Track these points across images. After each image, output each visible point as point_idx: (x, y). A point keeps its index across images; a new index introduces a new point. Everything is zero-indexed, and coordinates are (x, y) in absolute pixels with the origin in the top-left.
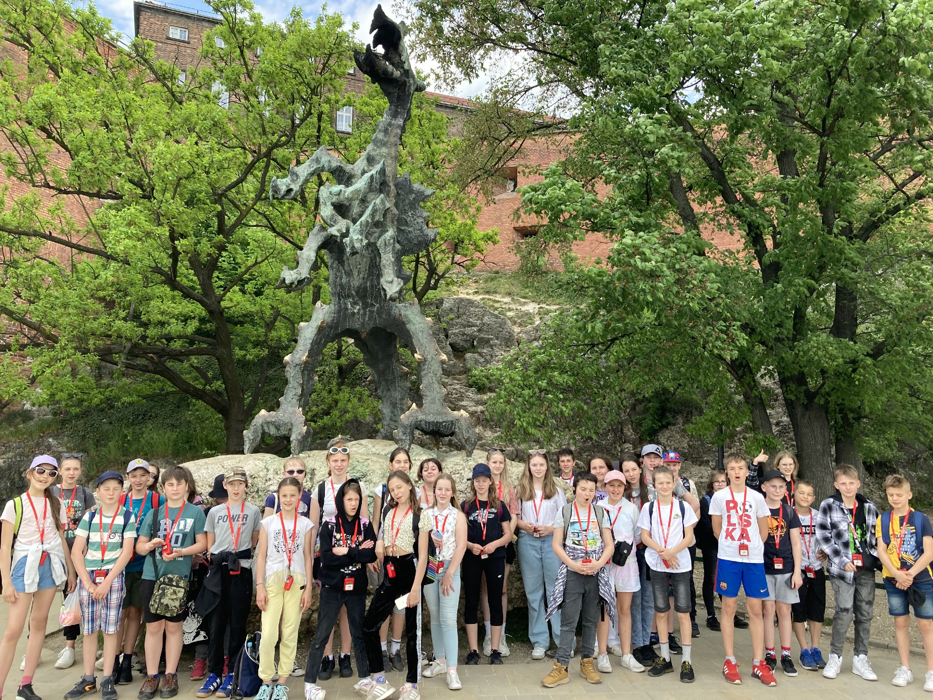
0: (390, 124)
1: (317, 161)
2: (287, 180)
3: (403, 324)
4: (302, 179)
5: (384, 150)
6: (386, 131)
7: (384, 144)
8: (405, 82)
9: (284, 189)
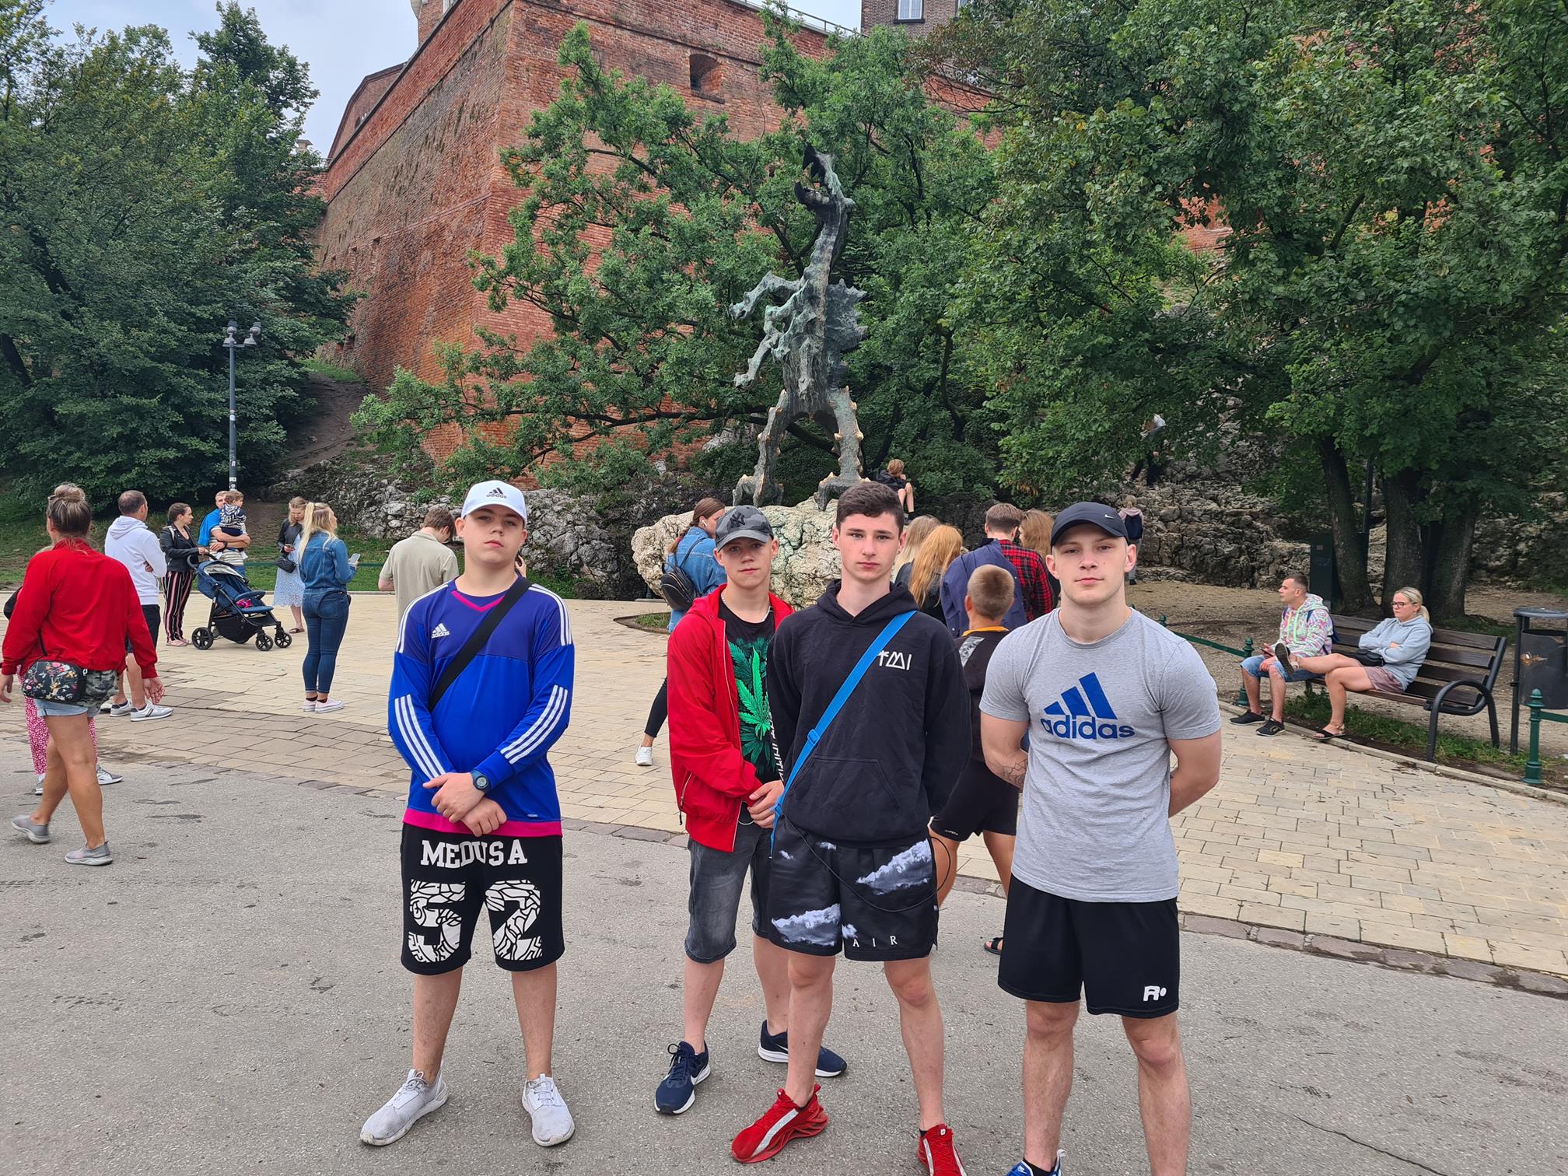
0: (825, 242)
1: (765, 285)
2: (741, 304)
3: (832, 410)
4: (753, 301)
5: (820, 265)
6: (822, 249)
7: (819, 260)
8: (835, 206)
9: (738, 312)
